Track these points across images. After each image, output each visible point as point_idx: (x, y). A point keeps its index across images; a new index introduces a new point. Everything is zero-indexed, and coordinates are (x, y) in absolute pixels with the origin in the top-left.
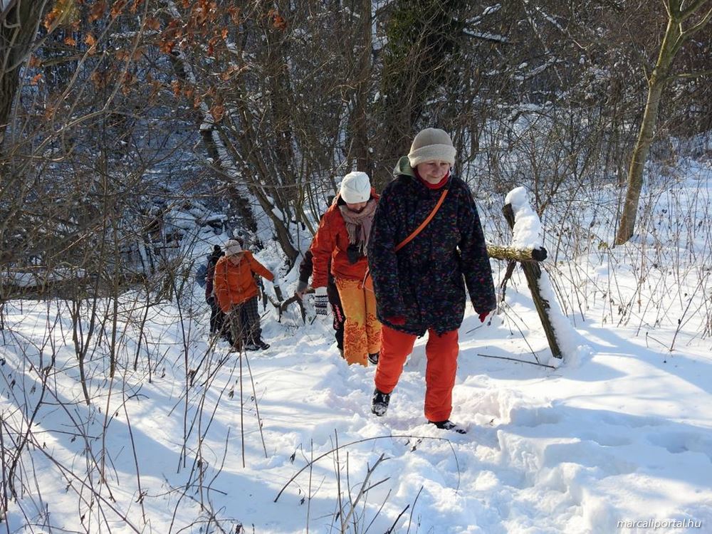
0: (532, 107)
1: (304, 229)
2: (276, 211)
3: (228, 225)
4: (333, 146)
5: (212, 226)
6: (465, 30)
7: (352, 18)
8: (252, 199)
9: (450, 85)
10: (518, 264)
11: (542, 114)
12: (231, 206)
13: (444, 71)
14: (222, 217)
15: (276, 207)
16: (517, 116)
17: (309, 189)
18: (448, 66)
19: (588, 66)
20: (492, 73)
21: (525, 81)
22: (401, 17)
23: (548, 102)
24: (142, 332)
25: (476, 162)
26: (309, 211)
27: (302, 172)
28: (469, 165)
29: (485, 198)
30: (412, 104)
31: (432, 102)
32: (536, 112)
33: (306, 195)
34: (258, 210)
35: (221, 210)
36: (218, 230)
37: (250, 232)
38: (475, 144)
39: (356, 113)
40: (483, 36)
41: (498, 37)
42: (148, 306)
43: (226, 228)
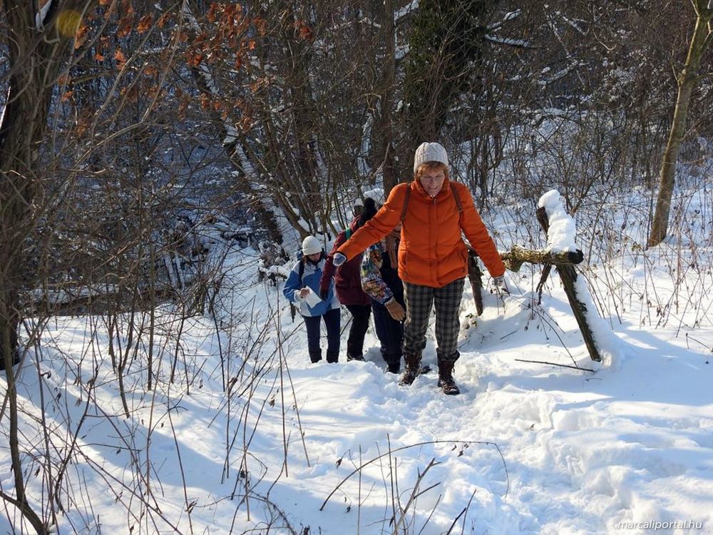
0: (556, 111)
1: (330, 240)
2: (302, 222)
3: (253, 238)
4: (356, 156)
5: (237, 239)
6: (487, 36)
7: (374, 28)
8: (278, 211)
9: (473, 92)
11: (566, 118)
12: (256, 219)
13: (467, 77)
14: (246, 230)
15: (301, 218)
16: (541, 120)
17: (336, 200)
18: (471, 72)
19: (610, 68)
20: (517, 77)
21: (547, 85)
22: (423, 25)
23: (572, 106)
25: (501, 168)
26: (337, 222)
27: (328, 183)
28: (494, 171)
29: (512, 204)
30: (436, 112)
31: (455, 109)
32: (560, 116)
33: (333, 206)
34: (283, 222)
35: (246, 223)
36: (243, 243)
37: (276, 244)
38: (499, 151)
40: (505, 42)
41: (521, 42)
43: (251, 241)
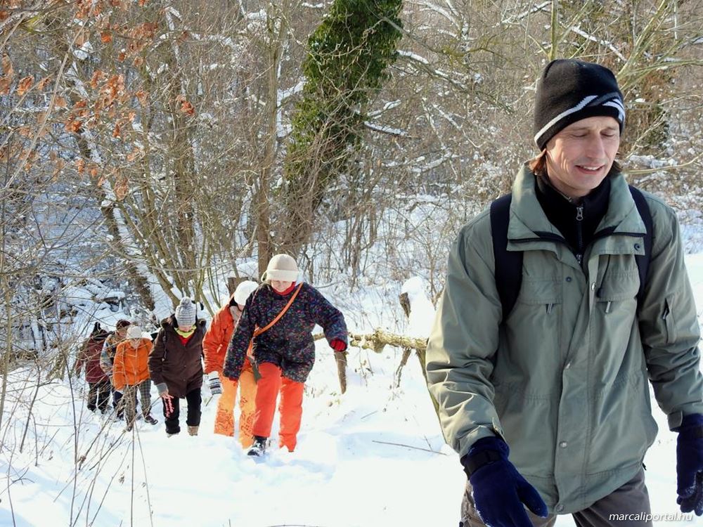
0: (429, 198)
1: (202, 309)
2: (175, 290)
3: (125, 302)
4: (234, 228)
5: (109, 303)
6: (366, 123)
7: (258, 105)
8: (152, 278)
9: (351, 175)
10: (414, 351)
11: (437, 205)
12: (129, 284)
13: (346, 161)
14: (120, 294)
15: (175, 286)
16: (414, 206)
17: (210, 270)
18: (349, 156)
19: (480, 161)
20: (392, 164)
21: (422, 173)
22: (306, 108)
23: (443, 195)
24: (30, 413)
25: (374, 249)
26: (209, 292)
27: (203, 253)
28: (367, 252)
29: (382, 285)
30: (314, 191)
31: (333, 189)
32: (432, 203)
33: (206, 276)
34: (156, 289)
35: (118, 286)
36: (115, 307)
37: (147, 310)
38: (373, 233)
39: (259, 197)
40: (384, 130)
41: (397, 131)
42: (38, 386)
43: (123, 305)
